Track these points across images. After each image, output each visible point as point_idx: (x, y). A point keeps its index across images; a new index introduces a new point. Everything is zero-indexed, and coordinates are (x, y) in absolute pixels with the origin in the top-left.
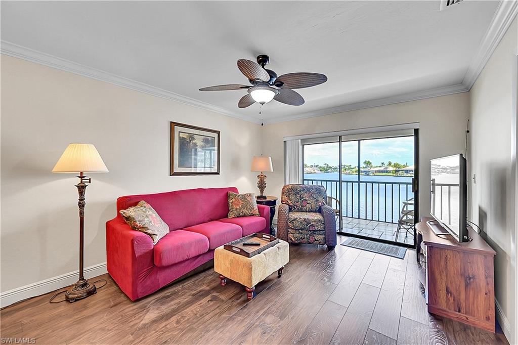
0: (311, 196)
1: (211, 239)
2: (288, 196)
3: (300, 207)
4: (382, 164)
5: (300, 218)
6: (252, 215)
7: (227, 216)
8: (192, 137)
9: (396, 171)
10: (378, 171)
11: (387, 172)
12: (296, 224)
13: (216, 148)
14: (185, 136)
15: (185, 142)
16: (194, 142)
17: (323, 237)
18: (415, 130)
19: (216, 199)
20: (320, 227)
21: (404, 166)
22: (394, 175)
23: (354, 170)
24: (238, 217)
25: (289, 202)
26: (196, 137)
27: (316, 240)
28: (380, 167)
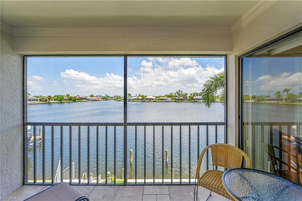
4: (136, 95)
9: (143, 99)
10: (134, 99)
11: (138, 99)
21: (146, 97)
22: (142, 101)
23: (122, 98)
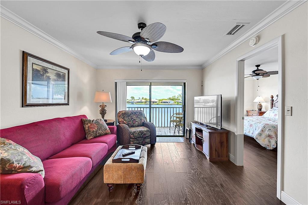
0: (137, 117)
1: (92, 159)
2: (123, 118)
3: (132, 124)
4: (139, 98)
5: (138, 131)
6: (106, 134)
7: (85, 138)
8: (45, 70)
9: (146, 102)
11: (142, 102)
12: (136, 135)
13: (66, 82)
14: (39, 68)
15: (39, 74)
16: (48, 75)
17: (149, 140)
18: (184, 83)
19: (74, 125)
20: (149, 134)
24: (95, 137)
25: (125, 122)
26: (49, 70)
27: (146, 142)
28: (138, 100)
